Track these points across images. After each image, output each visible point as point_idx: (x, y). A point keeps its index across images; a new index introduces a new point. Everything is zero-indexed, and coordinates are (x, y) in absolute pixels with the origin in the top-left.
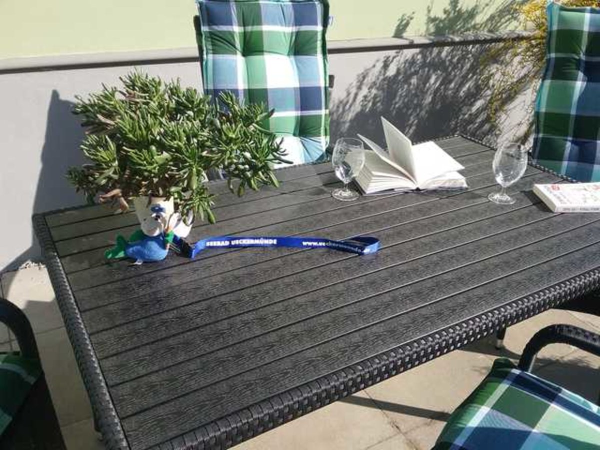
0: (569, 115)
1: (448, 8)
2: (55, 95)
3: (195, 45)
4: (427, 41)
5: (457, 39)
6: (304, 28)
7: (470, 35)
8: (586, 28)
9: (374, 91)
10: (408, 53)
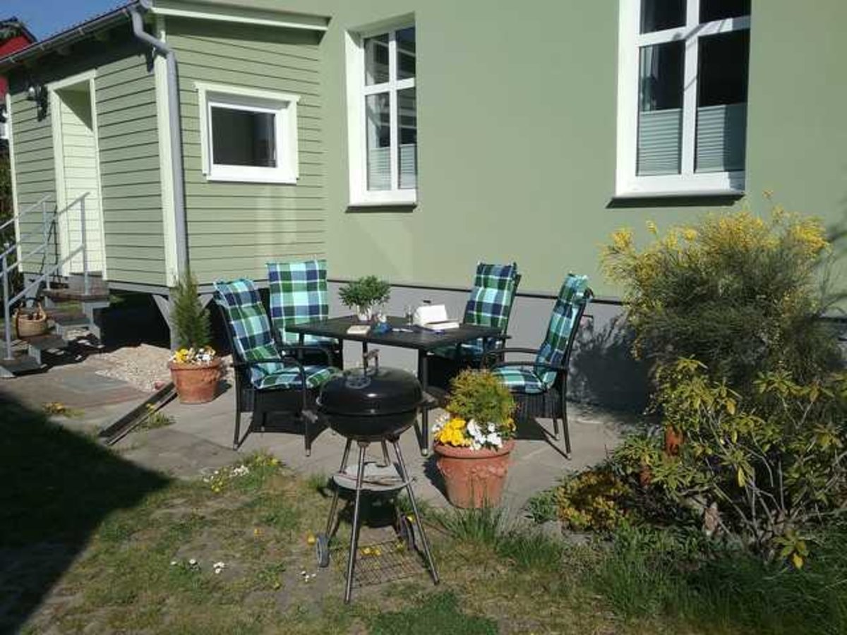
9: (623, 332)
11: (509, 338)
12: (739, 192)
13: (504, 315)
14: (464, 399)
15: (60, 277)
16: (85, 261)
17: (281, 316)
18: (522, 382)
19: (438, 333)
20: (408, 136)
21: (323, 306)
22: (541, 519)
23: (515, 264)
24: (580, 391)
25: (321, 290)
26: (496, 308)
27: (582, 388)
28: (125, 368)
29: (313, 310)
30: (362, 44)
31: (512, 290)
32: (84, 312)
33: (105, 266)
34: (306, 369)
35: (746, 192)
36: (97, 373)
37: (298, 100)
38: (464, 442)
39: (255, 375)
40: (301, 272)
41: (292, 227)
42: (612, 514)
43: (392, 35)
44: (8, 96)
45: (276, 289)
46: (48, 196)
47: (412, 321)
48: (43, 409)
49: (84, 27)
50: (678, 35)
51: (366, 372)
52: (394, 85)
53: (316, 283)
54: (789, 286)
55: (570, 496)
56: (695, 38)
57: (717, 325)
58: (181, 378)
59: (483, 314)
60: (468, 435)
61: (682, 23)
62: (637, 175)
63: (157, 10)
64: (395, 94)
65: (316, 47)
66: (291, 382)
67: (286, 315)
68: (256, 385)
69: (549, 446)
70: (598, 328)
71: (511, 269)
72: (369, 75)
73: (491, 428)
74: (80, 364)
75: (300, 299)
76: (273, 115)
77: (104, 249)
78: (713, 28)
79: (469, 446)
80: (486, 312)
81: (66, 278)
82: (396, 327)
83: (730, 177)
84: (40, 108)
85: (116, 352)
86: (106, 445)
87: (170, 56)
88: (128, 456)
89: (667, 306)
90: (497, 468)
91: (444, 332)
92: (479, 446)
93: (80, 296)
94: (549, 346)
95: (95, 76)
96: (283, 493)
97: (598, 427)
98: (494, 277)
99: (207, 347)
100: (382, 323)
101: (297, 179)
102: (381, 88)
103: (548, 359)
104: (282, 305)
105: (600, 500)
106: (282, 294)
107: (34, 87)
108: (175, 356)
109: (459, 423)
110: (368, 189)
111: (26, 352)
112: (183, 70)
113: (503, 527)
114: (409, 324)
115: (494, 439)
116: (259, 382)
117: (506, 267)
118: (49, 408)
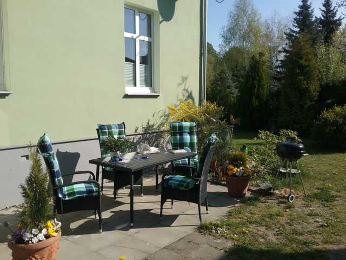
0: (177, 143)
1: (147, 124)
2: (58, 150)
3: (97, 135)
4: (143, 133)
5: (150, 132)
6: (121, 130)
7: (153, 131)
8: (177, 126)
10: (139, 136)
50: (133, 36)
56: (138, 39)
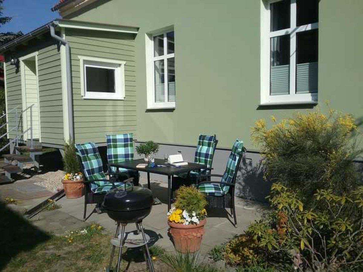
9: (265, 166)
11: (213, 169)
12: (315, 102)
13: (210, 158)
14: (182, 200)
15: (23, 141)
16: (31, 134)
17: (112, 158)
18: (213, 191)
19: (177, 167)
20: (172, 79)
21: (131, 154)
22: (216, 260)
23: (215, 135)
24: (246, 193)
25: (130, 147)
26: (207, 155)
27: (247, 192)
28: (48, 182)
29: (126, 156)
30: (153, 39)
31: (214, 147)
32: (30, 156)
33: (40, 137)
34: (116, 184)
35: (319, 102)
36: (35, 184)
37: (125, 63)
38: (180, 221)
39: (93, 187)
40: (122, 139)
41: (122, 118)
42: (251, 257)
43: (165, 35)
44: (4, 63)
45: (110, 147)
46: (18, 106)
47: (167, 162)
48: (5, 201)
49: (32, 33)
50: (287, 32)
51: (125, 189)
52: (166, 56)
53: (128, 144)
54: (336, 146)
55: (231, 247)
56: (294, 33)
57: (302, 165)
58: (67, 187)
59: (201, 158)
60: (183, 218)
61: (289, 27)
62: (270, 95)
63: (61, 25)
64: (166, 60)
65: (133, 40)
66: (109, 190)
67: (114, 158)
68: (93, 191)
69: (228, 221)
70: (254, 165)
71: (214, 137)
72: (156, 52)
73: (194, 214)
74: (29, 179)
75: (121, 151)
76: (114, 70)
77: (40, 129)
78: (303, 28)
79: (183, 223)
80: (202, 157)
81: (26, 141)
82: (159, 165)
83: (311, 96)
84: (16, 68)
85: (45, 174)
86: (27, 218)
87: (67, 45)
88: (36, 224)
89: (279, 155)
90: (197, 233)
91: (180, 167)
92: (188, 223)
93: (29, 150)
94: (227, 174)
95: (37, 54)
96: (100, 243)
97: (253, 211)
98: (206, 141)
99: (79, 172)
100: (152, 163)
101: (124, 98)
102: (161, 58)
103: (225, 180)
104: (112, 154)
105: (246, 249)
106: (112, 149)
107: (14, 59)
108: (64, 177)
109: (179, 211)
110: (155, 102)
111: (4, 174)
112: (73, 51)
113: (196, 263)
114: (166, 163)
115: (195, 219)
116: (94, 190)
117: (211, 136)
118: (7, 201)
